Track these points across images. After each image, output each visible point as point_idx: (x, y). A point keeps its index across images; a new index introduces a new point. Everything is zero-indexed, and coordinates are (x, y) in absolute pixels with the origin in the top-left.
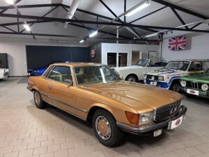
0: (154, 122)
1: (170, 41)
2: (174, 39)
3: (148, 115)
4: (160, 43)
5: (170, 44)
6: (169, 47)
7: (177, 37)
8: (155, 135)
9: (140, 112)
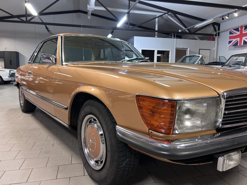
0: (218, 130)
1: (231, 33)
2: (237, 30)
3: (202, 109)
4: (216, 38)
5: (230, 38)
6: (230, 42)
7: (242, 27)
8: (220, 168)
9: (177, 97)
